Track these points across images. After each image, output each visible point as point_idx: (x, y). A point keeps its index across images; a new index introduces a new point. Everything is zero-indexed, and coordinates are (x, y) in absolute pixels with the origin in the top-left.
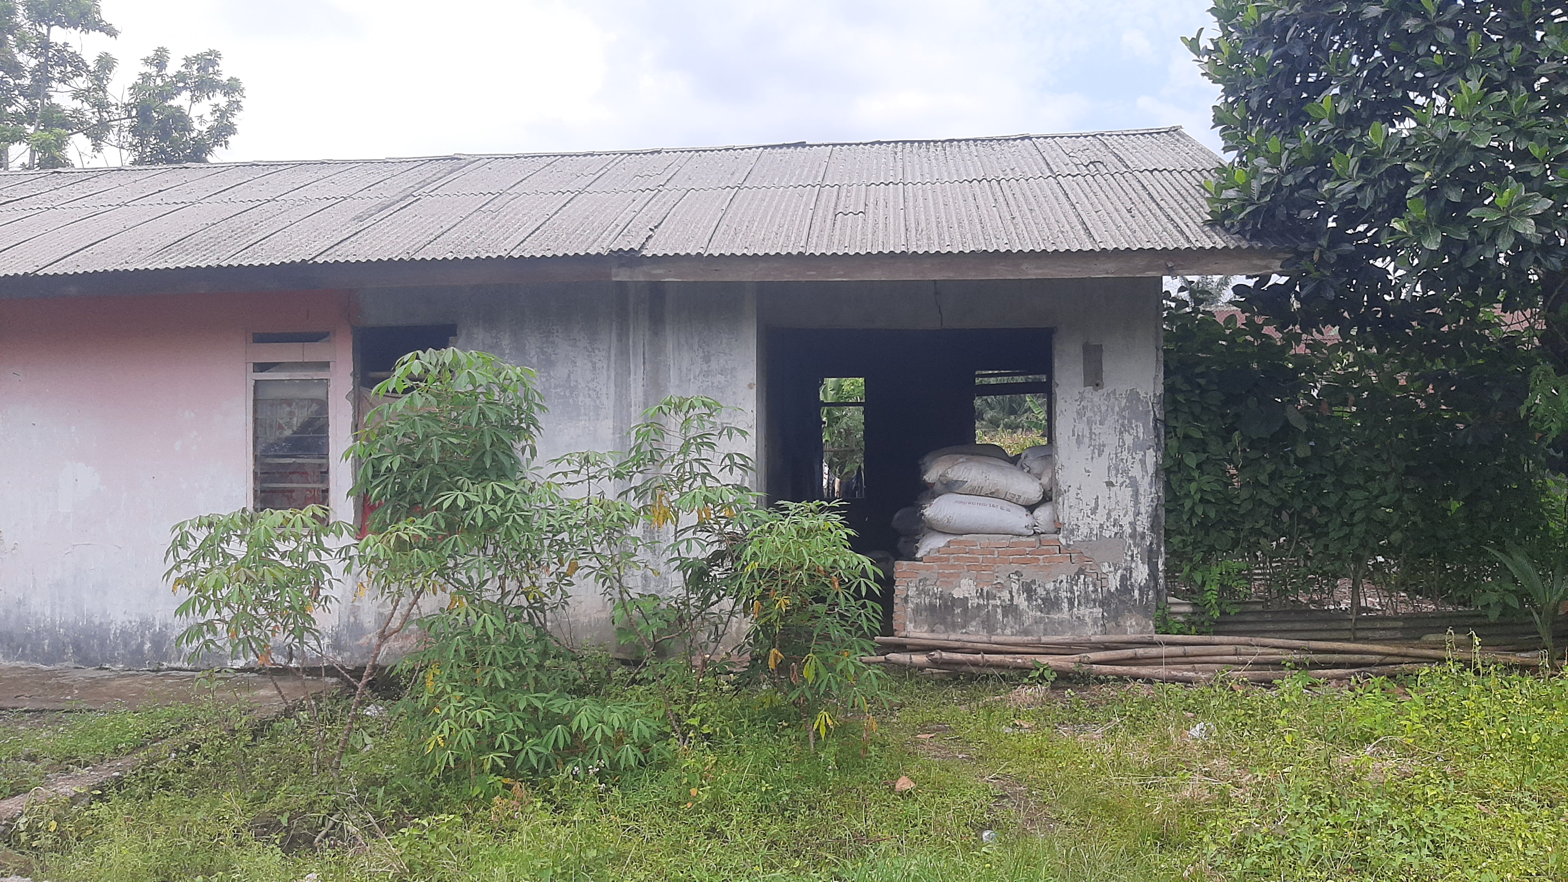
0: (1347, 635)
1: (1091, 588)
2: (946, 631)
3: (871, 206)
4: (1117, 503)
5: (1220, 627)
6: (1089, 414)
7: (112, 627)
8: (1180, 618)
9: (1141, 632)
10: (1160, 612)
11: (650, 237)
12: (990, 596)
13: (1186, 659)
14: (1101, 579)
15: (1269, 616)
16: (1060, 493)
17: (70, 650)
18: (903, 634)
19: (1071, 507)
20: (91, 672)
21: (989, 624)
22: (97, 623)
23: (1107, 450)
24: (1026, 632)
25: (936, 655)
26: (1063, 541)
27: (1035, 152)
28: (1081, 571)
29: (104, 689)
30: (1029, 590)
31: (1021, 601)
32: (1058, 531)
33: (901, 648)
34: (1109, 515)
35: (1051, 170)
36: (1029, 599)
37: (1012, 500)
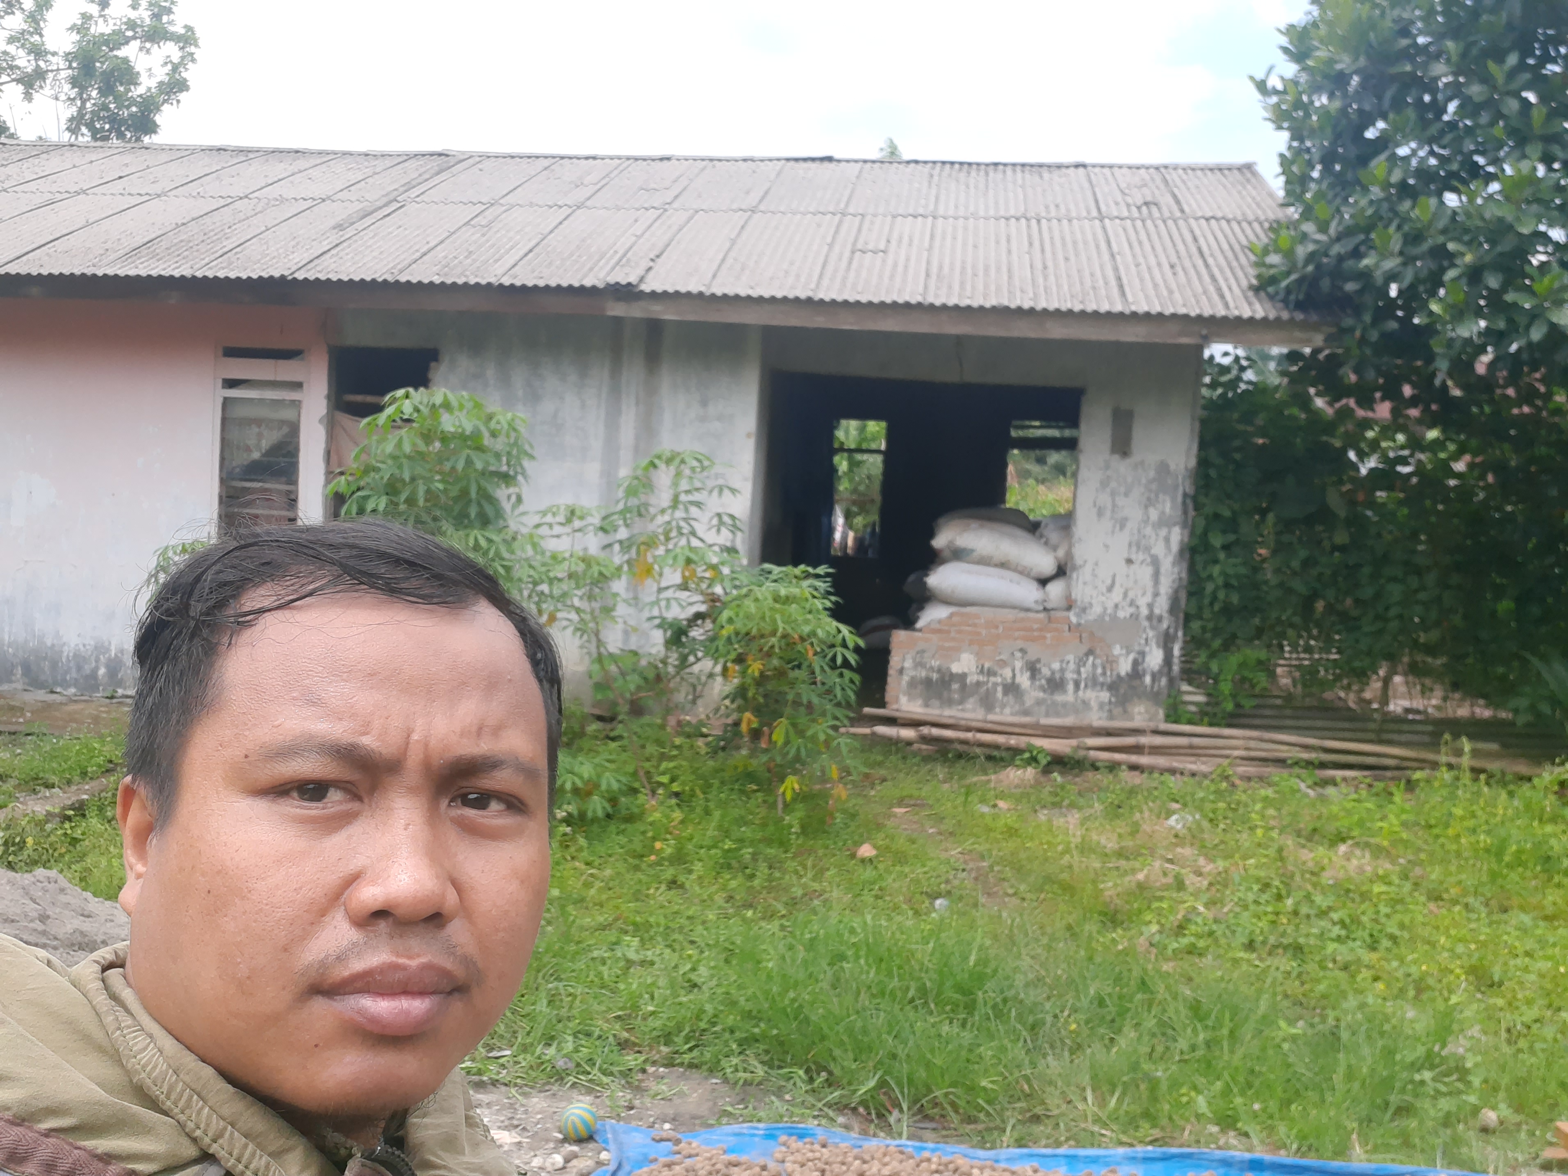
0: (1372, 736)
1: (1099, 671)
2: (941, 707)
3: (894, 243)
4: (1136, 582)
5: (1234, 719)
6: (1113, 484)
7: (66, 648)
8: (1193, 708)
9: (1150, 720)
10: (1171, 701)
11: (650, 269)
12: (991, 673)
13: (1192, 751)
14: (1111, 661)
15: (1288, 712)
16: (1074, 568)
17: (19, 671)
18: (895, 707)
19: (1085, 583)
20: (41, 695)
21: (988, 703)
22: (49, 644)
23: (1129, 525)
24: (1026, 713)
25: (925, 730)
26: (1074, 620)
27: (1086, 185)
28: (1090, 652)
29: (57, 714)
30: (1033, 669)
31: (1024, 680)
32: (1069, 608)
33: (891, 721)
34: (1125, 595)
35: (1099, 209)
36: (1033, 677)
37: (1023, 572)
